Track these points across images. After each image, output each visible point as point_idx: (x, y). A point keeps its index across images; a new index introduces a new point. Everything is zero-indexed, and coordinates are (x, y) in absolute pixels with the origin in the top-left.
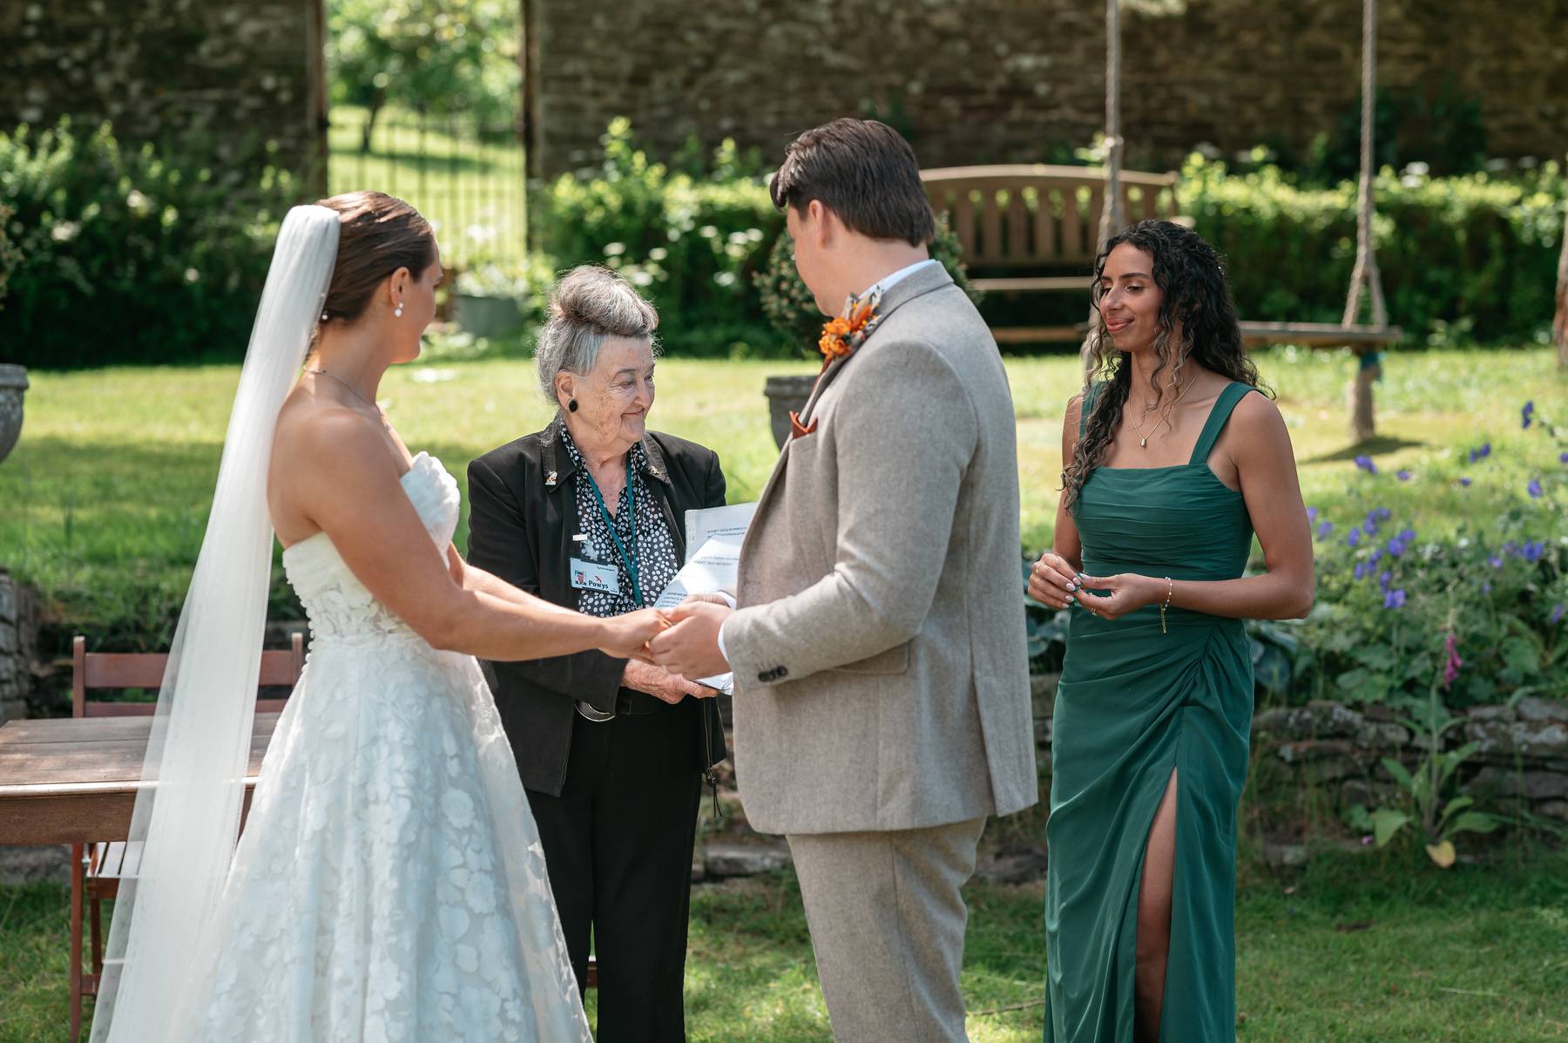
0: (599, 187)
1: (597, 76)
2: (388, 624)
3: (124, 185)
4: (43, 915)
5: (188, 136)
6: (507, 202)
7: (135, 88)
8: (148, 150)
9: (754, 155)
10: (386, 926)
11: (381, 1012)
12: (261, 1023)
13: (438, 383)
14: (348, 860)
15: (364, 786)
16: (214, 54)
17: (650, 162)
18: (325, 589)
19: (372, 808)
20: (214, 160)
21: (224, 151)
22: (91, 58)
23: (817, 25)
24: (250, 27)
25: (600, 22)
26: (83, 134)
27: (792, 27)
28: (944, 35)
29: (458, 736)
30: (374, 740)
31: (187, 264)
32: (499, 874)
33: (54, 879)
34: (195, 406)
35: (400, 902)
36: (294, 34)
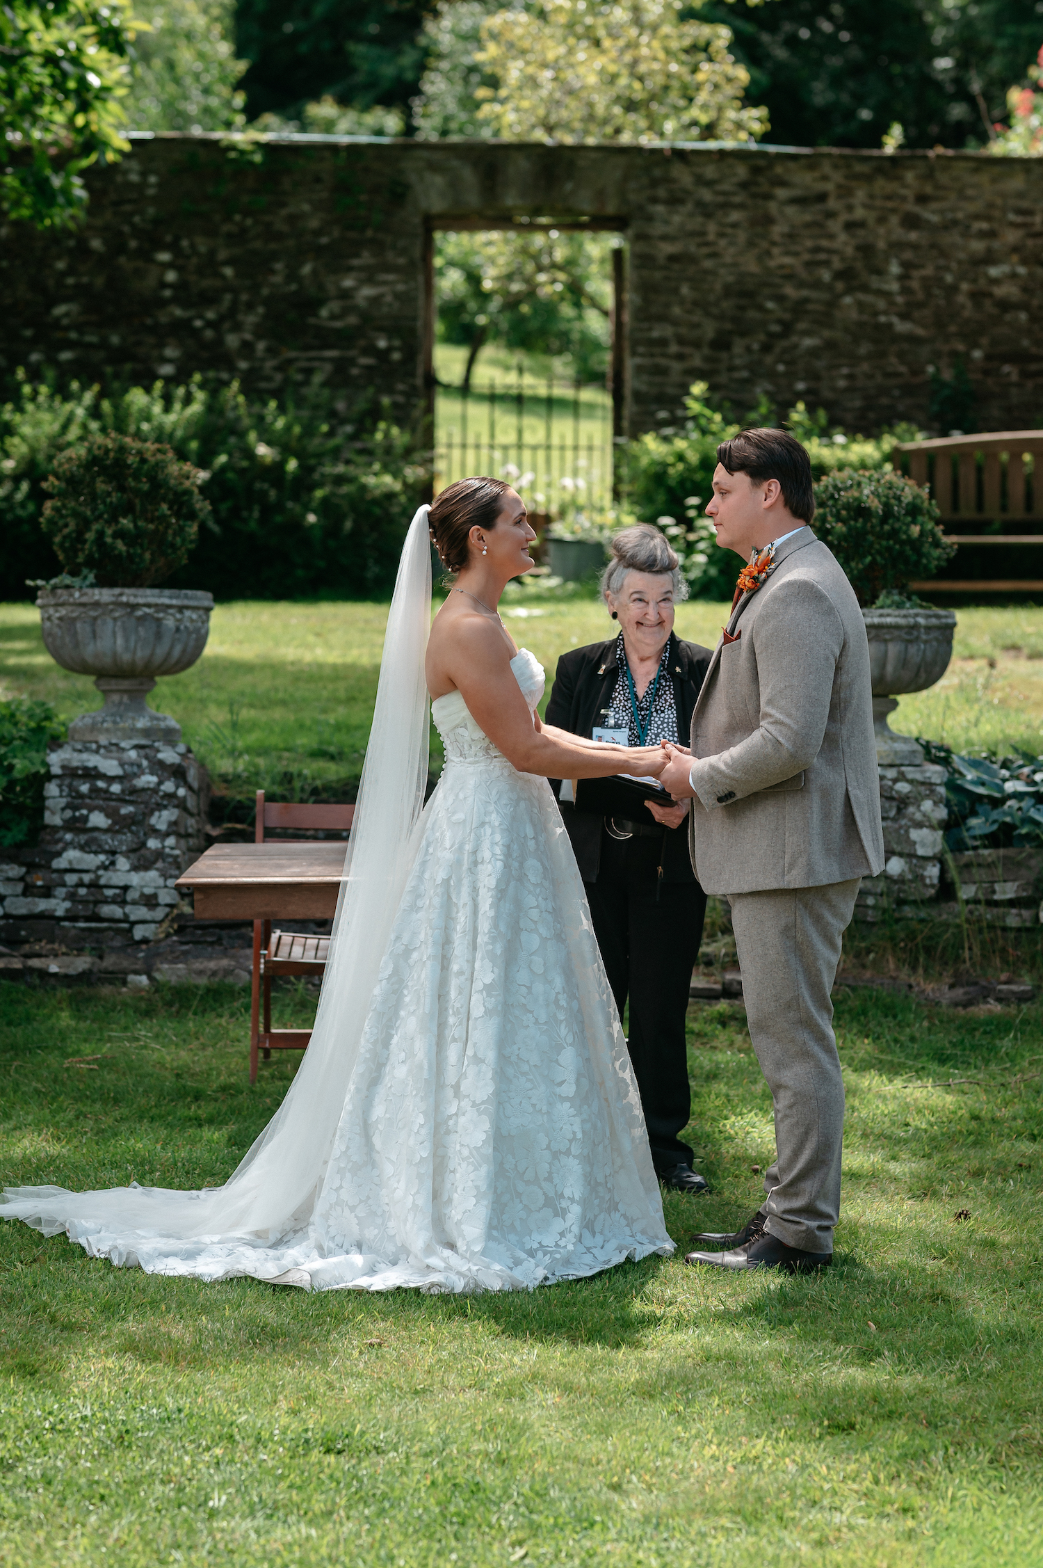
0: (680, 444)
1: (681, 341)
2: (494, 752)
3: (252, 436)
4: (222, 1006)
5: (309, 392)
6: (597, 454)
7: (261, 346)
8: (273, 404)
9: (822, 416)
10: (486, 939)
11: (481, 992)
12: (407, 999)
13: (530, 618)
14: (464, 897)
15: (475, 852)
16: (333, 317)
17: (727, 422)
18: (457, 727)
19: (480, 867)
20: (332, 415)
21: (340, 406)
22: (222, 318)
23: (887, 295)
24: (367, 292)
25: (685, 290)
26: (214, 389)
27: (861, 296)
28: (1005, 305)
29: (534, 826)
30: (483, 824)
31: (307, 509)
32: (557, 914)
33: (229, 980)
34: (318, 635)
35: (495, 925)
36: (405, 299)
